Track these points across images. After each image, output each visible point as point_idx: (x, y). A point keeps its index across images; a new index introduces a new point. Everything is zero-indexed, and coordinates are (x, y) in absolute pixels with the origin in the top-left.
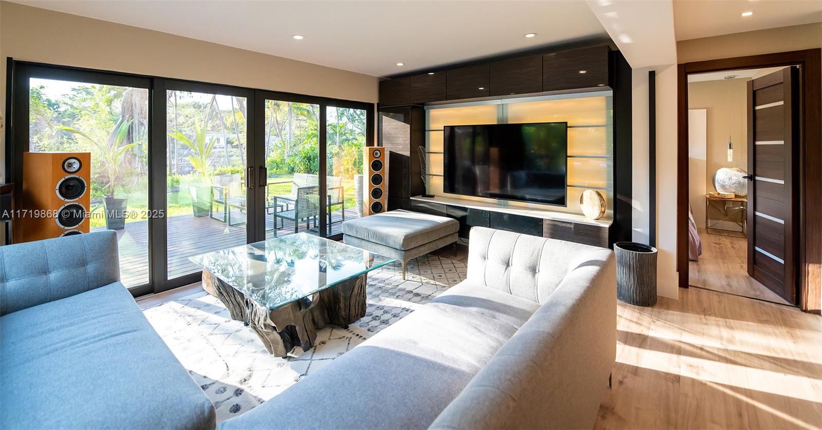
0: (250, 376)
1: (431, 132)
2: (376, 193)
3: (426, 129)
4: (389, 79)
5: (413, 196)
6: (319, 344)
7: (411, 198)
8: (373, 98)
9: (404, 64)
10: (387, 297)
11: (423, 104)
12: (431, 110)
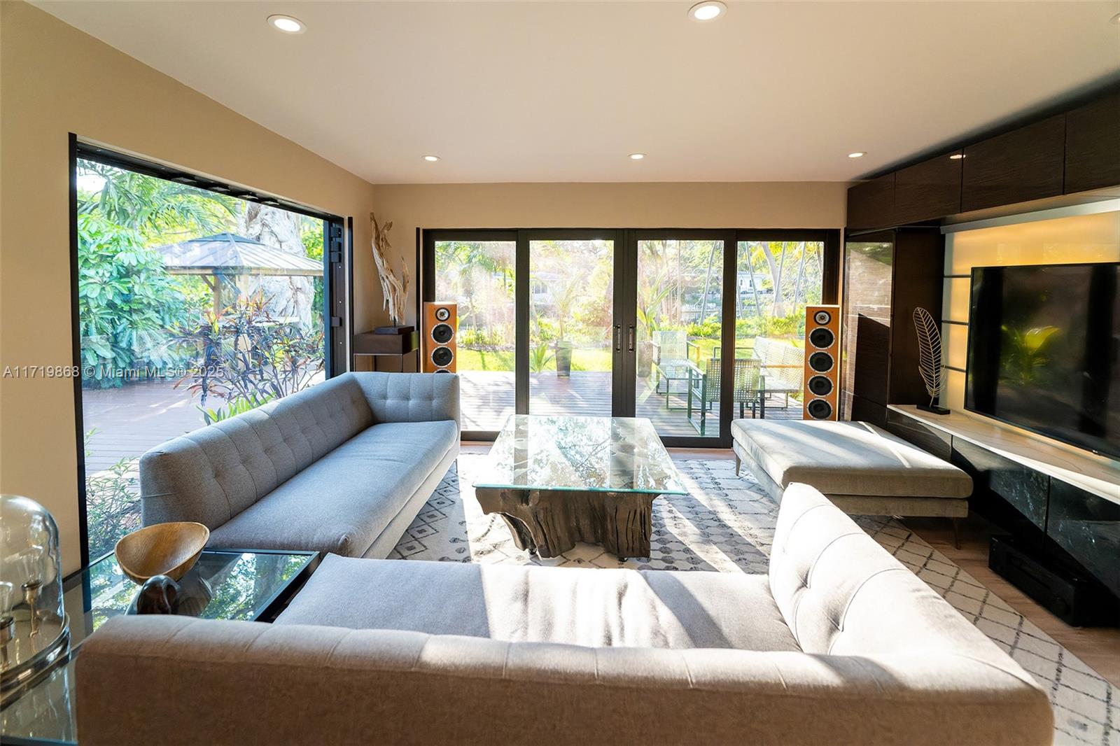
0: (489, 552)
1: (954, 279)
2: (819, 386)
3: (946, 273)
4: (867, 181)
5: (895, 402)
6: (574, 561)
7: (888, 406)
8: (837, 220)
9: (865, 153)
10: (725, 552)
11: (940, 222)
12: (956, 234)
